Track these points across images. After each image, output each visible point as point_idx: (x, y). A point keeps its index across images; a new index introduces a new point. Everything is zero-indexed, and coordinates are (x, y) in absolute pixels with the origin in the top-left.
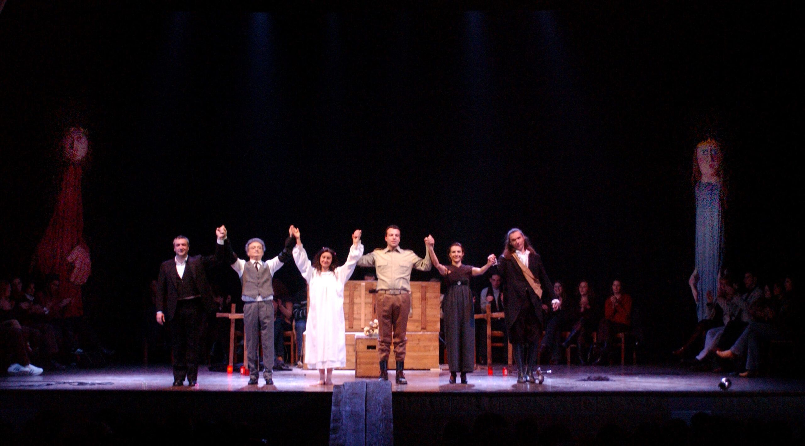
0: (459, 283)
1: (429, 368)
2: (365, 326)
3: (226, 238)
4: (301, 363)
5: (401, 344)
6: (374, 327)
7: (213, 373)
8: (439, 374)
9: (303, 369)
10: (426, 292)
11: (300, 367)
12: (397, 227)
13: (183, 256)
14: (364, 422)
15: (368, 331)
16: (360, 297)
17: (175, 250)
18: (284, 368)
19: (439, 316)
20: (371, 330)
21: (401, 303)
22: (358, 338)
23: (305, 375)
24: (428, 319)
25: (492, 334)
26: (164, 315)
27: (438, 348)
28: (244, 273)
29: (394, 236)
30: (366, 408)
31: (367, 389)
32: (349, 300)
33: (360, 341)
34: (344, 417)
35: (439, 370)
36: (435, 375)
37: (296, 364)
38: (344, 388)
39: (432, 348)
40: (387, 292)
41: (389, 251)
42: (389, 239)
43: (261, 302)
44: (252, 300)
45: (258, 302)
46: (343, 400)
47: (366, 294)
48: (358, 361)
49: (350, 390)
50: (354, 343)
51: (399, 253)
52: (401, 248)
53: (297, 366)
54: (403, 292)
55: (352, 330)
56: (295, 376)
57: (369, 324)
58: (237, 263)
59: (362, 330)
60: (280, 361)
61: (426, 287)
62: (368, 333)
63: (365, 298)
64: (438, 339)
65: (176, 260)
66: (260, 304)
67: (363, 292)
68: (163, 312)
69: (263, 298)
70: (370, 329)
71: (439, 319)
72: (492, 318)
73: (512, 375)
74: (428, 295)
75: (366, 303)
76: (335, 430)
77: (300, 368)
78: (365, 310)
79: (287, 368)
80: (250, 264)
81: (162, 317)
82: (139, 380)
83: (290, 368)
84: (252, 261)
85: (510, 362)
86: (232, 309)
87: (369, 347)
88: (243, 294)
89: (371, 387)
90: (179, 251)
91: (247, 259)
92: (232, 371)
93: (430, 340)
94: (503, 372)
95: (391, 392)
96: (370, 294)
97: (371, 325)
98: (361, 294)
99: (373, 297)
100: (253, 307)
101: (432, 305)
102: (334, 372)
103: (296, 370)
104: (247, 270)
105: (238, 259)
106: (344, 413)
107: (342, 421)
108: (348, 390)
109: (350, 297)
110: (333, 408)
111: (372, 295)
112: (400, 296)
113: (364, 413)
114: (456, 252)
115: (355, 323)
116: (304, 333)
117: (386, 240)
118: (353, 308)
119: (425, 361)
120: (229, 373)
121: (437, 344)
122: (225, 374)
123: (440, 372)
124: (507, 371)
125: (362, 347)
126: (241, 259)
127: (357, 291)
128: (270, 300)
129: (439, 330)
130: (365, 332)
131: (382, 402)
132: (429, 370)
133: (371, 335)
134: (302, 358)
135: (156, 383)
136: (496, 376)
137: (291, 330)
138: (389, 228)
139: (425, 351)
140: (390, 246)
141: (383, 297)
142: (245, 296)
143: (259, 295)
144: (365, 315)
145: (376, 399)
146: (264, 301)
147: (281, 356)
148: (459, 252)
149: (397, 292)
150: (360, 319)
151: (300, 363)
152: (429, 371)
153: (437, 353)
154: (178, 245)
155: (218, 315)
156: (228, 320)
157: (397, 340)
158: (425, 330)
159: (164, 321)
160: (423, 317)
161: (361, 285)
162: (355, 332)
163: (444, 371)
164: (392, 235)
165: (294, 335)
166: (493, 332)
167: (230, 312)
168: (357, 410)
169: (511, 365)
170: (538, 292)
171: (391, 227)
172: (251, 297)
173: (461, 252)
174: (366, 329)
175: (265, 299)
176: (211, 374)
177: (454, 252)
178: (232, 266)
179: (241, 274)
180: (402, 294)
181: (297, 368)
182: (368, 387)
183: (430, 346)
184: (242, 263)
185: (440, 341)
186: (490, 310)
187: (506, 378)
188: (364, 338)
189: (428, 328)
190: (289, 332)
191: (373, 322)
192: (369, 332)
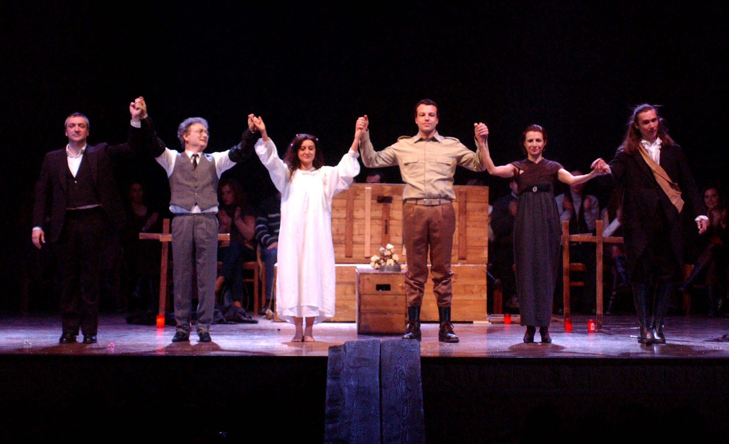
0: (535, 189)
1: (471, 321)
2: (372, 254)
3: (146, 116)
4: (271, 311)
5: (444, 281)
6: (387, 256)
7: (133, 326)
8: (486, 328)
9: (274, 321)
10: (466, 202)
11: (269, 317)
12: (431, 101)
13: (80, 143)
14: (378, 403)
15: (377, 262)
16: (364, 208)
17: (66, 135)
18: (245, 319)
19: (486, 239)
20: (382, 261)
21: (441, 219)
22: (362, 272)
23: (279, 330)
24: (470, 243)
25: (570, 267)
26: (43, 233)
27: (486, 287)
28: (174, 171)
29: (427, 117)
30: (380, 382)
31: (382, 352)
32: (347, 213)
33: (366, 277)
34: (347, 397)
35: (486, 323)
36: (479, 331)
37: (262, 314)
38: (345, 351)
39: (475, 289)
40: (419, 202)
41: (421, 140)
42: (420, 120)
43: (198, 214)
44: (185, 211)
45: (194, 214)
46: (345, 370)
47: (372, 204)
48: (362, 308)
49: (355, 355)
50: (355, 280)
51: (436, 143)
52: (440, 134)
53: (264, 316)
54: (443, 201)
55: (350, 260)
56: (263, 331)
57: (379, 251)
58: (164, 155)
59: (367, 260)
60: (237, 307)
61: (466, 194)
62: (377, 265)
63: (371, 211)
64: (485, 275)
65: (67, 150)
66: (197, 217)
67: (368, 200)
68: (43, 229)
69: (202, 209)
70: (381, 259)
71: (486, 244)
72: (571, 243)
73: (602, 332)
74: (469, 206)
75: (372, 219)
76: (333, 417)
77: (269, 319)
78: (371, 228)
79: (249, 319)
80: (185, 156)
81: (41, 236)
82: (18, 339)
83: (254, 318)
84: (189, 153)
85: (599, 311)
86: (164, 226)
87: (379, 287)
88: (171, 202)
89: (389, 349)
90: (74, 135)
91: (181, 148)
92: (164, 323)
93: (473, 276)
94: (589, 328)
95: (419, 358)
96: (379, 204)
97: (382, 252)
98: (365, 203)
99: (383, 209)
100: (186, 223)
101: (476, 221)
102: (317, 326)
103: (263, 323)
104: (180, 166)
105: (166, 148)
106: (346, 390)
107: (344, 403)
108: (352, 353)
109: (347, 210)
110: (329, 382)
111: (381, 205)
112: (439, 208)
113: (378, 390)
114: (535, 141)
115: (356, 249)
116: (276, 265)
117: (417, 122)
118: (352, 226)
119: (466, 309)
120: (158, 327)
121: (484, 282)
122: (152, 328)
123: (489, 326)
124: (595, 324)
125: (370, 287)
126: (171, 148)
127: (358, 199)
128: (214, 213)
129: (487, 259)
130: (372, 264)
131: (405, 373)
132: (472, 322)
133: (382, 268)
134: (271, 303)
135: (46, 342)
136: (578, 332)
137: (255, 259)
138: (418, 105)
139: (465, 293)
140: (423, 131)
141: (414, 209)
142: (175, 205)
143: (196, 204)
144: (371, 237)
145: (396, 369)
146: (204, 214)
147: (239, 300)
148: (538, 140)
149: (436, 202)
150: (363, 244)
151: (269, 311)
152: (471, 325)
153: (485, 296)
154: (74, 125)
155: (142, 236)
156: (158, 243)
157: (439, 276)
158: (465, 261)
159: (44, 242)
160: (461, 239)
161: (364, 189)
162: (355, 263)
163: (495, 325)
164: (424, 115)
165: (259, 267)
166: (572, 264)
167: (161, 231)
168: (367, 386)
169: (601, 315)
170: (676, 203)
171: (423, 103)
172: (184, 208)
173: (543, 140)
174: (375, 258)
175: (206, 211)
176: (130, 329)
177: (531, 141)
178: (156, 158)
179: (170, 172)
180: (443, 205)
181: (264, 319)
182: (382, 349)
183: (473, 286)
184: (173, 154)
185: (488, 279)
186: (568, 230)
187: (592, 337)
188: (371, 272)
189: (469, 258)
190: (251, 263)
191: (385, 248)
192: (379, 264)
